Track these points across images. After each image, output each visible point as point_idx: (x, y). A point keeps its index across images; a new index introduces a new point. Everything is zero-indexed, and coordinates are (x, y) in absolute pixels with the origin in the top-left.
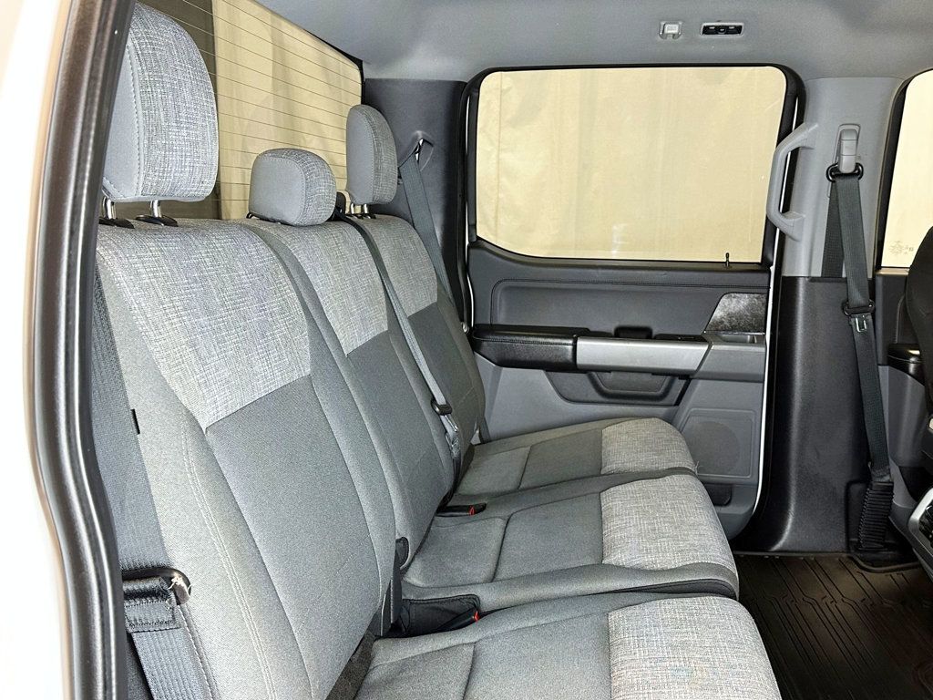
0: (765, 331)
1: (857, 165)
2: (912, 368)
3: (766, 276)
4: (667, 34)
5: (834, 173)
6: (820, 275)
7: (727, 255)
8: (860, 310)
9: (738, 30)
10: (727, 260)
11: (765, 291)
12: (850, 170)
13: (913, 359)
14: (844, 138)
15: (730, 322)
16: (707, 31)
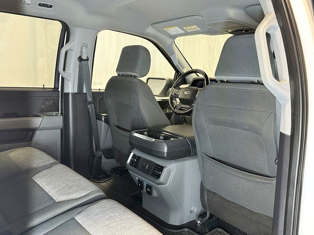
0: (59, 112)
1: (87, 57)
2: (103, 119)
3: (57, 93)
4: (26, 3)
5: (80, 59)
6: (77, 92)
7: (44, 85)
8: (90, 103)
9: (51, 6)
10: (44, 87)
11: (58, 98)
12: (86, 58)
13: (103, 117)
14: (83, 48)
15: (47, 109)
16: (40, 5)
